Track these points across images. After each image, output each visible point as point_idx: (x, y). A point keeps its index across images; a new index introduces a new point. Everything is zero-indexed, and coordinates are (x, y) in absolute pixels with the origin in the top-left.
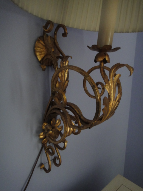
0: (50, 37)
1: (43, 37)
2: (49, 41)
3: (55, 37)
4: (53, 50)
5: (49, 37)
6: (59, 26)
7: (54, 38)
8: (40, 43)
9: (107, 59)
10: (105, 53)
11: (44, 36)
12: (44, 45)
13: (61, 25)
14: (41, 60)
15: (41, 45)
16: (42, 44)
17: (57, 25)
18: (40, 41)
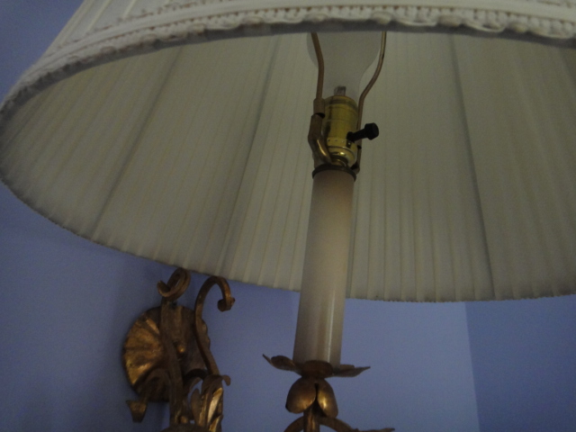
0: (184, 308)
1: (159, 308)
2: (178, 321)
3: (198, 308)
4: (182, 350)
5: (180, 309)
6: (212, 280)
7: (194, 312)
8: (146, 326)
9: (324, 403)
10: (316, 382)
11: (163, 309)
12: (158, 332)
13: (216, 277)
14: (138, 383)
15: (147, 332)
16: (151, 331)
17: (207, 277)
18: (147, 321)
